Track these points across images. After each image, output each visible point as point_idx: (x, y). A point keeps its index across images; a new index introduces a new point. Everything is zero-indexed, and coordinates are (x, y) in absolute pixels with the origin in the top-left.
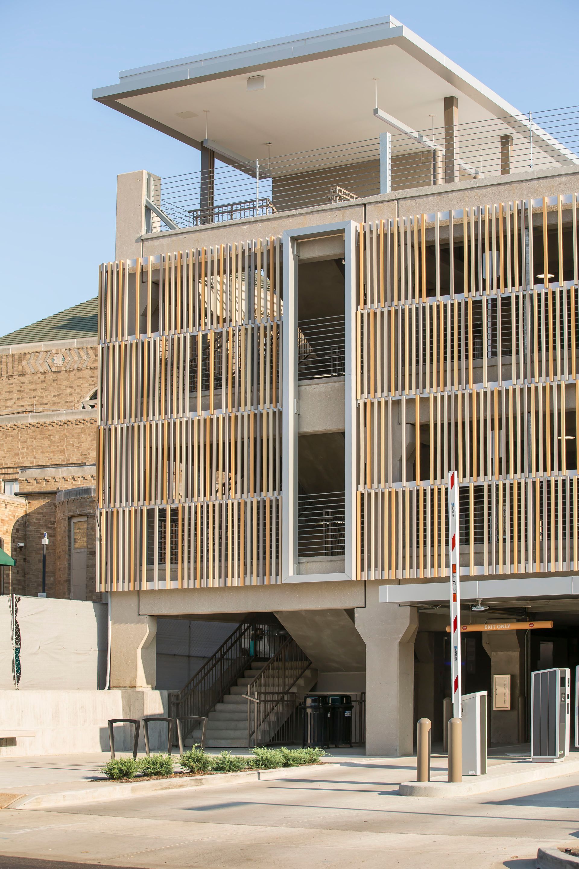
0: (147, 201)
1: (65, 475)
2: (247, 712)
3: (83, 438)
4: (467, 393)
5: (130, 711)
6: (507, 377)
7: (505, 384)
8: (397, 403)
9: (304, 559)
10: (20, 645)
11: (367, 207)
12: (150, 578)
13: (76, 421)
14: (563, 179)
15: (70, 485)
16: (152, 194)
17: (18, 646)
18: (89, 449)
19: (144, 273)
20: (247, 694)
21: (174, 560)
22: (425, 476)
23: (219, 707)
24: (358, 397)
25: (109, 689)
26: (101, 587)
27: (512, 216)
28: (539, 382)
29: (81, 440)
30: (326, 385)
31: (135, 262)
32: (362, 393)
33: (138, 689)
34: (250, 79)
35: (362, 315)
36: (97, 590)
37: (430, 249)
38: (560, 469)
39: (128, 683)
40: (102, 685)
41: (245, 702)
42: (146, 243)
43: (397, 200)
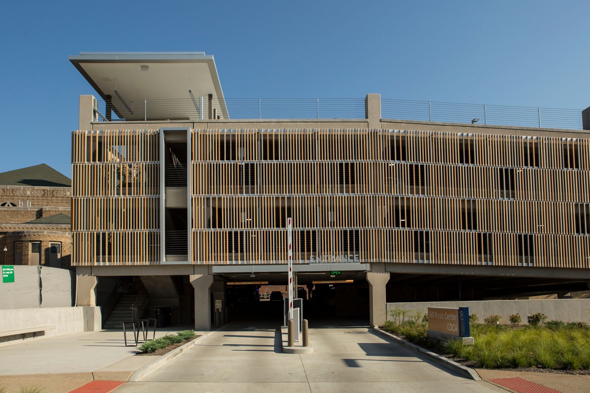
0: (94, 108)
1: (10, 226)
2: (132, 314)
3: (7, 217)
4: (237, 197)
5: (87, 315)
6: (253, 192)
7: (251, 195)
8: (208, 199)
9: (168, 256)
10: (42, 287)
11: (194, 124)
12: (98, 261)
13: (4, 210)
14: (273, 123)
15: (12, 230)
16: (96, 106)
17: (41, 288)
18: (9, 220)
19: (94, 137)
20: (132, 307)
21: (110, 254)
22: (220, 226)
23: (114, 312)
24: (192, 195)
25: (77, 306)
26: (73, 264)
27: (255, 134)
28: (265, 195)
29: (6, 217)
30: (177, 190)
31: (90, 132)
32: (194, 193)
33: (91, 306)
34: (142, 66)
35: (193, 164)
36: (72, 265)
37: (222, 143)
38: (273, 227)
39: (86, 303)
40: (73, 305)
41: (131, 310)
42: (94, 125)
43: (207, 123)
